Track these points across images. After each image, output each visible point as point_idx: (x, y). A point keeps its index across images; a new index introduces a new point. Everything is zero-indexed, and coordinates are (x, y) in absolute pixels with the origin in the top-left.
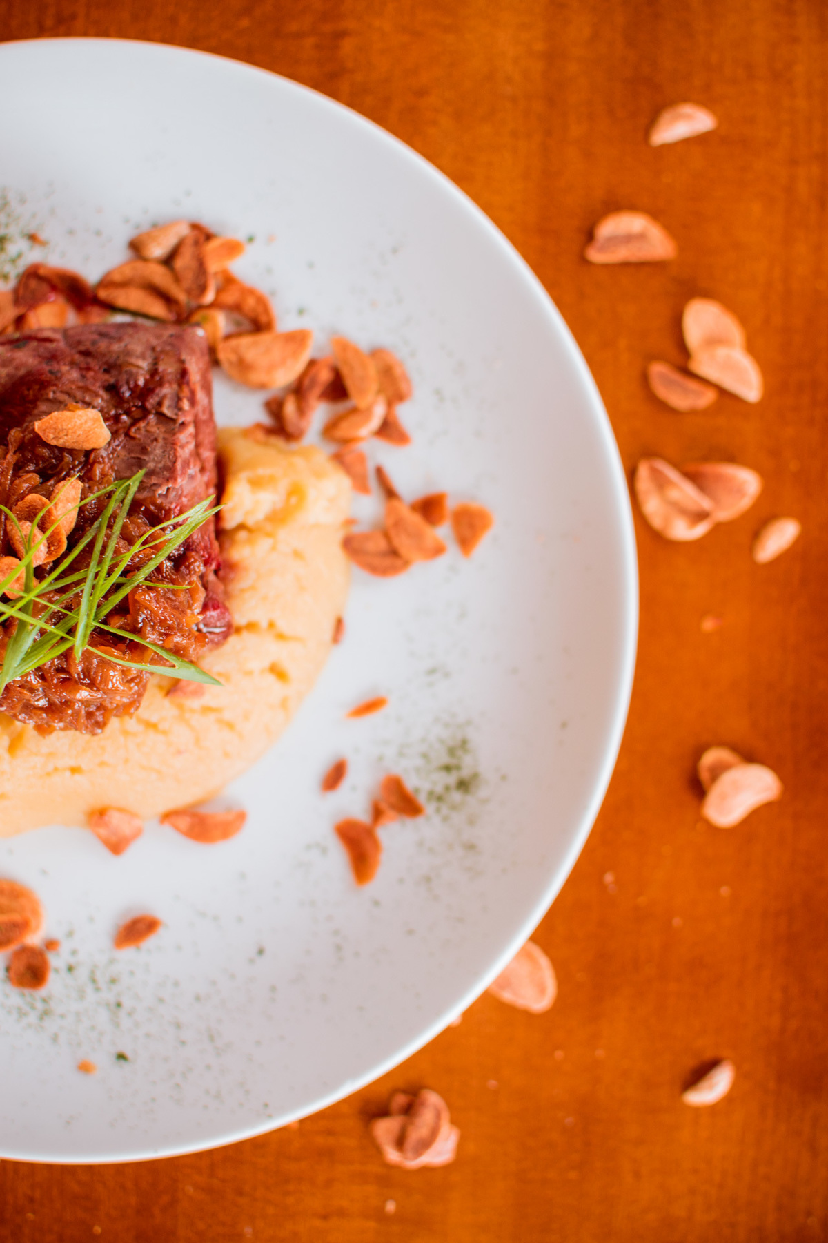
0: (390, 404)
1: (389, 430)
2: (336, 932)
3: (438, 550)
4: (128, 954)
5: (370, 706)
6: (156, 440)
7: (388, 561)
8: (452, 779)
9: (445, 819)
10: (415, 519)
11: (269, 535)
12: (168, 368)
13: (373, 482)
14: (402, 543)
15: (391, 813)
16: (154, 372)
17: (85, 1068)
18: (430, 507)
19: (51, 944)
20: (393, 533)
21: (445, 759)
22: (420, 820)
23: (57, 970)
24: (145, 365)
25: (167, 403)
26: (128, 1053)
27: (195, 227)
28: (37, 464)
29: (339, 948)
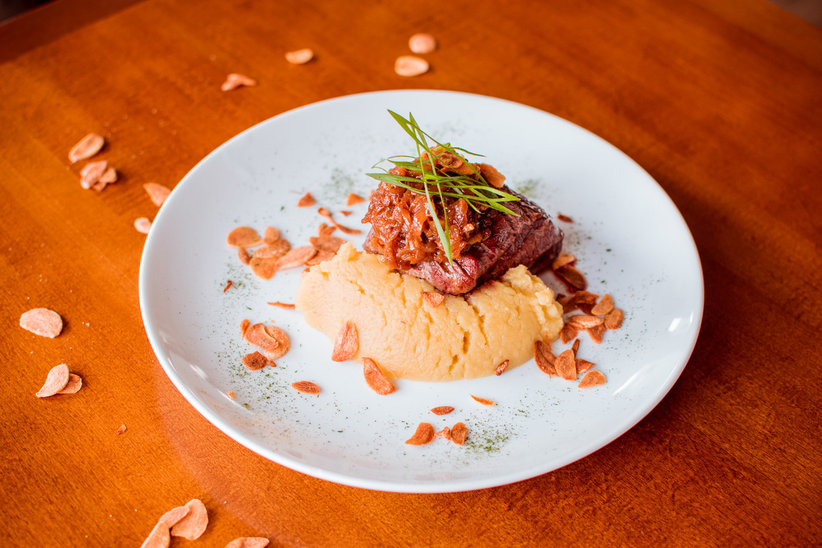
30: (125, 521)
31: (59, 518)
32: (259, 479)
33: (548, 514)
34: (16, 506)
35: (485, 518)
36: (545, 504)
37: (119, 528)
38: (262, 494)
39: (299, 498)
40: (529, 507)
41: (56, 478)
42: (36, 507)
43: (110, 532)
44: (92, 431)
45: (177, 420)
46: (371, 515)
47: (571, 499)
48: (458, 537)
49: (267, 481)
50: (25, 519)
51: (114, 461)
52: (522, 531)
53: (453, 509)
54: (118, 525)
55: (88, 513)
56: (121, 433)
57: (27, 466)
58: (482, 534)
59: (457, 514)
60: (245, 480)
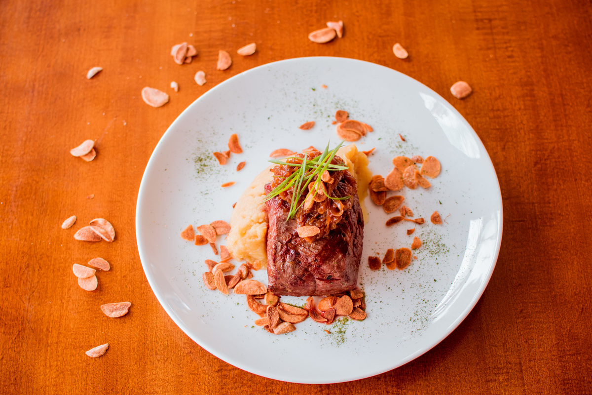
0: (211, 272)
1: (212, 264)
2: (245, 122)
3: (199, 228)
4: (310, 120)
5: (227, 185)
6: (283, 233)
7: (217, 225)
8: (203, 162)
9: (207, 151)
10: (206, 237)
11: (253, 221)
12: (279, 262)
13: (219, 250)
14: (212, 231)
15: (224, 154)
16: (284, 261)
17: (325, 87)
18: (201, 241)
19: (335, 123)
20: (214, 234)
21: (205, 168)
22: (215, 151)
23: (333, 116)
24: (287, 264)
25: (280, 248)
26: (312, 91)
27: (272, 331)
28: (320, 221)
29: (244, 117)
30: (53, 247)
31: (29, 225)
32: (124, 268)
33: (232, 388)
34: (18, 206)
35: (202, 367)
36: (236, 382)
37: (48, 249)
38: (119, 277)
39: (133, 291)
40: (227, 377)
41: (44, 203)
42: (25, 213)
43: (43, 249)
44: (78, 188)
45: (118, 208)
46: (155, 325)
47: (251, 390)
48: (181, 367)
49: (127, 272)
50: (16, 216)
51: (74, 212)
52: (212, 387)
53: (193, 350)
54: (49, 247)
55: (42, 232)
56: (89, 198)
57: (38, 188)
58: (192, 374)
59: (191, 355)
60: (119, 264)
